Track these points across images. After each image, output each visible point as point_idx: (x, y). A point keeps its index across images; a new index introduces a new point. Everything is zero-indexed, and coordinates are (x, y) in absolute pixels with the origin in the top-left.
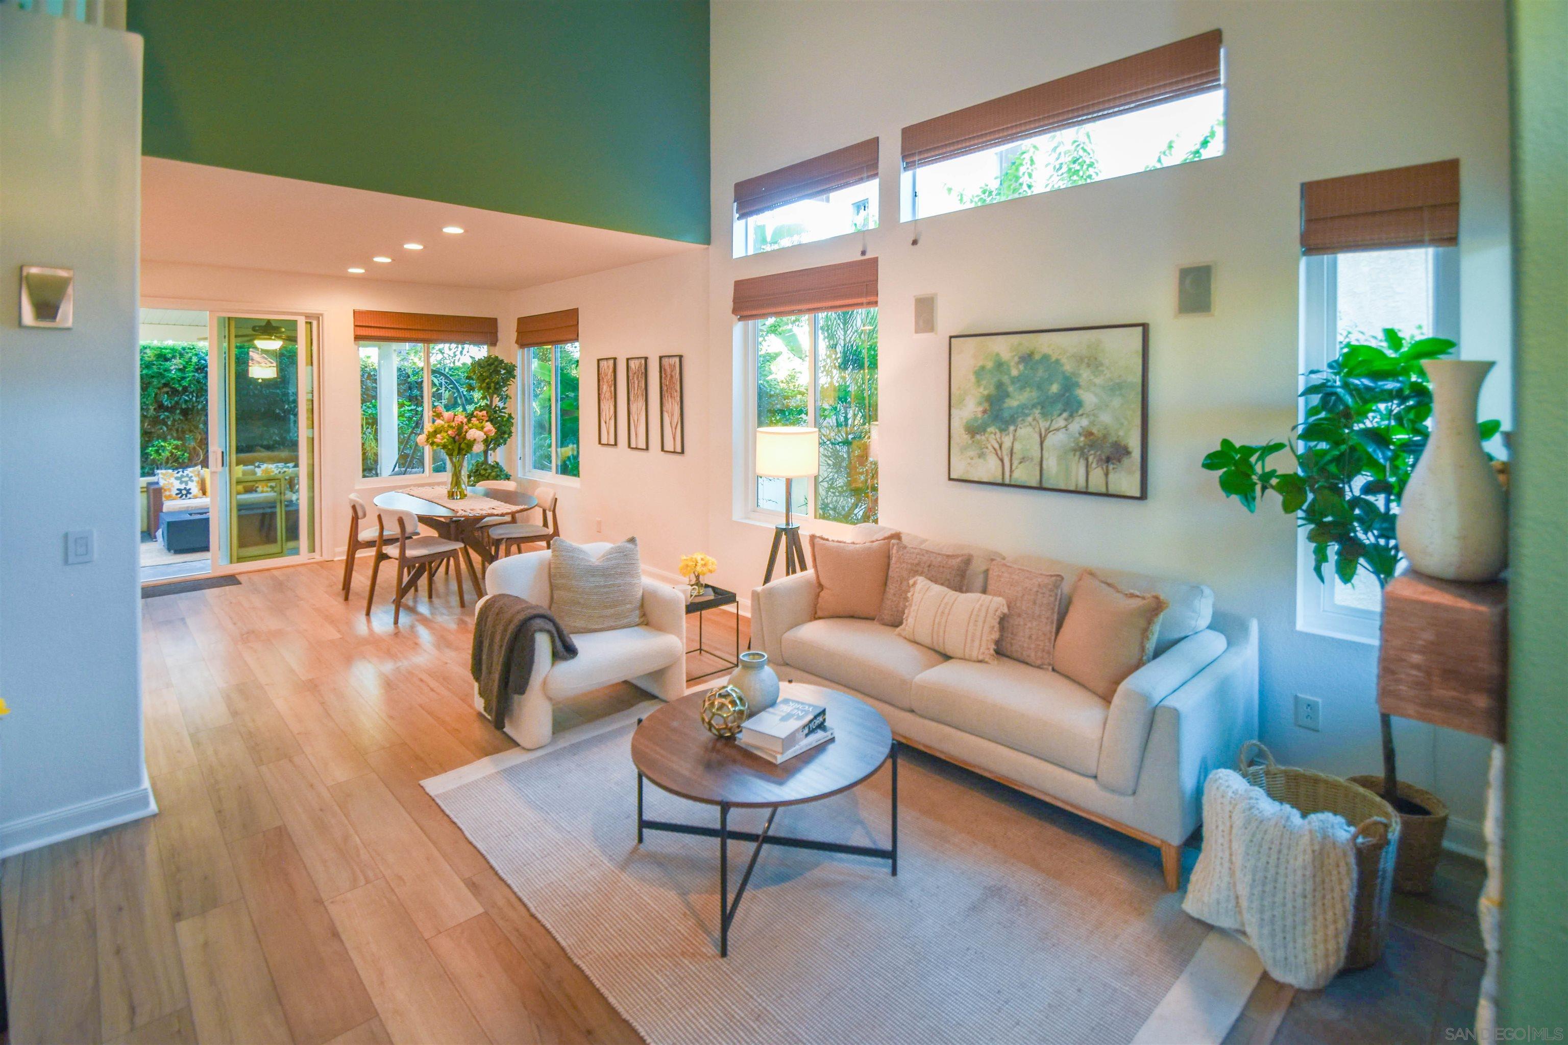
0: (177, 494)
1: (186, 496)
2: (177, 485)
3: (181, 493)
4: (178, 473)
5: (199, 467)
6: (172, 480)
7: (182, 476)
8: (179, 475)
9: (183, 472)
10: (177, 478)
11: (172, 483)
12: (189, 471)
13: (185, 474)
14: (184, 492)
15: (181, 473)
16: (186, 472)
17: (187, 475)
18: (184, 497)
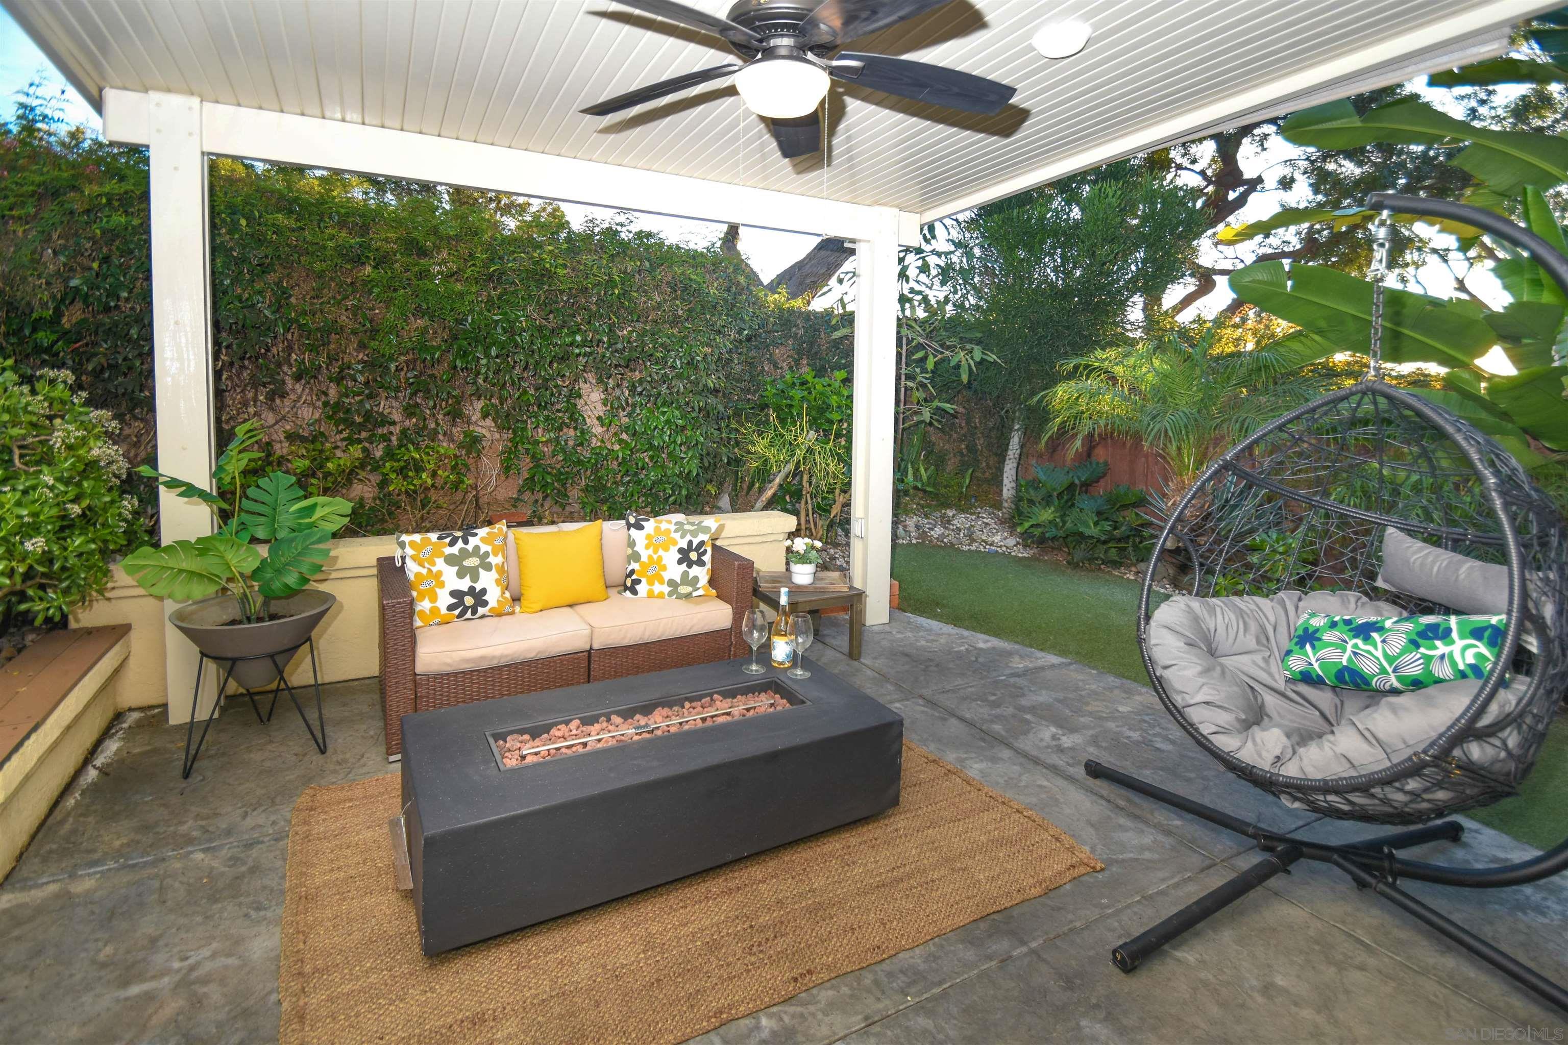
0: (451, 608)
1: (474, 612)
2: (453, 581)
3: (461, 603)
4: (452, 544)
5: (502, 526)
6: (440, 564)
7: (464, 554)
8: (455, 550)
9: (466, 542)
10: (450, 560)
11: (440, 574)
12: (480, 538)
13: (470, 547)
14: (469, 601)
15: (460, 544)
16: (473, 541)
17: (477, 548)
18: (469, 615)
